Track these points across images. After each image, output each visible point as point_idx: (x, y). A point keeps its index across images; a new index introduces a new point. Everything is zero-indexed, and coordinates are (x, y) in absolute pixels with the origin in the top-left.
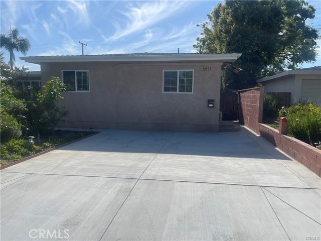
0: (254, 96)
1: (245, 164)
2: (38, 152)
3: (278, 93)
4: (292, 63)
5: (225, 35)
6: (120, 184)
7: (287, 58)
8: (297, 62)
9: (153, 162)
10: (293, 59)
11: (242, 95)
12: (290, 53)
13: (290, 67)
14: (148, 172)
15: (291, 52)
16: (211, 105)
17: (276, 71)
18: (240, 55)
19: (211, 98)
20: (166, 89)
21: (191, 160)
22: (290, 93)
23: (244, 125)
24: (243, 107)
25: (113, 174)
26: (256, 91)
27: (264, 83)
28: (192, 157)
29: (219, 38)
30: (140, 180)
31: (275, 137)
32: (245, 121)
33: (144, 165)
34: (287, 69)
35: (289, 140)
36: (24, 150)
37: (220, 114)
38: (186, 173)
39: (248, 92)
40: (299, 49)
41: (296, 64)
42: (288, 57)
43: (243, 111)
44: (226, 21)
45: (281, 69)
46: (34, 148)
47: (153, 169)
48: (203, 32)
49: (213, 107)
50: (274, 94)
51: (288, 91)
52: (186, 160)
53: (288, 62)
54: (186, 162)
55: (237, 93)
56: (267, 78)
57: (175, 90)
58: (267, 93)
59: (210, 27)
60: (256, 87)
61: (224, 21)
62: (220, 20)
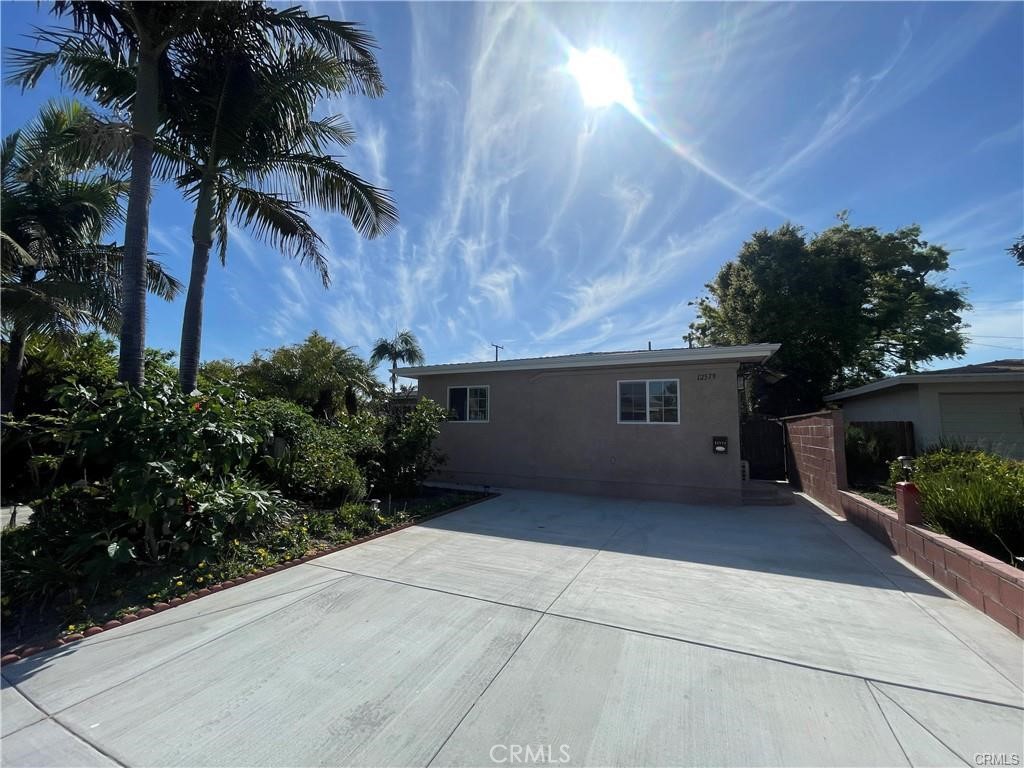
0: (820, 431)
1: (812, 599)
2: (384, 529)
3: (880, 423)
4: (903, 362)
5: (743, 314)
6: (502, 621)
7: (889, 351)
8: (915, 360)
9: (586, 570)
10: (903, 354)
11: (790, 426)
12: (894, 342)
13: (900, 369)
14: (569, 596)
15: (898, 339)
16: (719, 448)
17: (868, 379)
18: (777, 346)
19: (719, 433)
20: (625, 416)
21: (670, 573)
22: (910, 424)
23: (802, 491)
24: (796, 453)
25: (496, 591)
26: (822, 419)
27: (841, 403)
28: (675, 565)
29: (732, 322)
30: (546, 617)
31: (888, 528)
32: (805, 482)
33: (564, 577)
34: (894, 374)
35: (932, 540)
36: (361, 524)
37: (744, 467)
38: (656, 610)
39: (804, 421)
40: (916, 332)
41: (915, 363)
42: (892, 349)
43: (798, 461)
44: (744, 291)
45: (878, 374)
46: (378, 521)
47: (581, 589)
48: (700, 314)
49: (725, 452)
50: (867, 427)
51: (906, 420)
52: (661, 572)
53: (892, 360)
54: (660, 579)
55: (780, 423)
56: (847, 393)
57: (642, 417)
58: (852, 424)
59: (714, 304)
60: (823, 412)
61: (740, 292)
62: (731, 291)
